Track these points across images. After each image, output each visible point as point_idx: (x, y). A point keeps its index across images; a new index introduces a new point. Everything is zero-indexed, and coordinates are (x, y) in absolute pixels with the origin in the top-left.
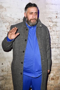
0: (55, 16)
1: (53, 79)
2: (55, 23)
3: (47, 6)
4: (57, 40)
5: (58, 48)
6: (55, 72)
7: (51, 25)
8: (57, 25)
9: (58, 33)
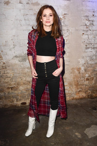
0: (91, 14)
1: (87, 79)
2: (92, 22)
3: (83, 3)
4: (93, 40)
5: (94, 48)
6: (90, 73)
7: (88, 24)
8: (94, 24)
9: (94, 32)
